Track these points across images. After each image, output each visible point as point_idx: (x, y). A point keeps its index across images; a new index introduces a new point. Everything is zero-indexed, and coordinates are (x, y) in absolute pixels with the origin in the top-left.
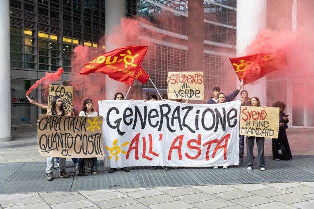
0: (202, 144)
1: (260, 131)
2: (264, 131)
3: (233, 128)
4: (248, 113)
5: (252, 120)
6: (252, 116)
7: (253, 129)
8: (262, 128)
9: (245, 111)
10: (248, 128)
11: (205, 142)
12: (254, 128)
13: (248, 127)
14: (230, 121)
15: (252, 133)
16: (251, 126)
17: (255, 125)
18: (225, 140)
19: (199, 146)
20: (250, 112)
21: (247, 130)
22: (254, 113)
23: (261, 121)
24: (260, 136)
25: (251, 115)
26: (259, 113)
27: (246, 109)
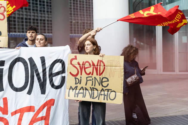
0: (9, 113)
1: (96, 92)
2: (103, 93)
3: (59, 90)
4: (79, 64)
5: (84, 76)
6: (85, 69)
7: (86, 89)
8: (100, 88)
9: (75, 62)
10: (79, 88)
11: (14, 110)
12: (88, 87)
13: (79, 86)
14: (54, 78)
15: (84, 96)
16: (83, 84)
17: (90, 83)
18: (46, 109)
19: (5, 116)
20: (81, 63)
21: (77, 91)
22: (87, 65)
23: (98, 77)
24: (96, 100)
25: (82, 67)
26: (94, 65)
27: (76, 58)
